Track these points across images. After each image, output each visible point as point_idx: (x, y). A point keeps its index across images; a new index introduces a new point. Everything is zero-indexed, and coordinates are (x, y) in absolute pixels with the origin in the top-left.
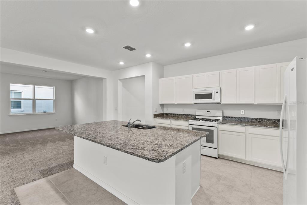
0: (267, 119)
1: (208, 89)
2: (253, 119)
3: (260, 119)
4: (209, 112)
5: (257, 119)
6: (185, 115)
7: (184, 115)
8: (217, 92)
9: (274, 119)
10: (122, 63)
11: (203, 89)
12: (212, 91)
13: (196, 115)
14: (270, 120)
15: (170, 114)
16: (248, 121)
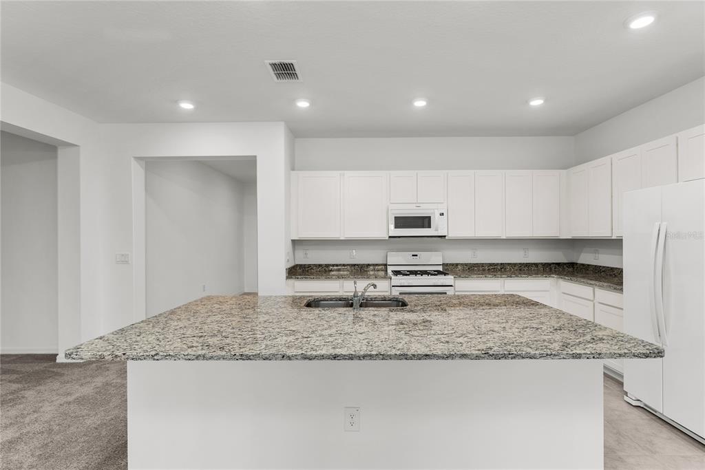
0: (510, 264)
1: (423, 206)
2: (491, 265)
3: (501, 264)
4: (416, 255)
5: (497, 264)
6: (358, 265)
7: (355, 265)
8: (442, 214)
9: (520, 264)
10: (187, 106)
11: (413, 206)
12: (432, 211)
13: (388, 264)
14: (515, 265)
15: (315, 265)
16: (484, 270)
